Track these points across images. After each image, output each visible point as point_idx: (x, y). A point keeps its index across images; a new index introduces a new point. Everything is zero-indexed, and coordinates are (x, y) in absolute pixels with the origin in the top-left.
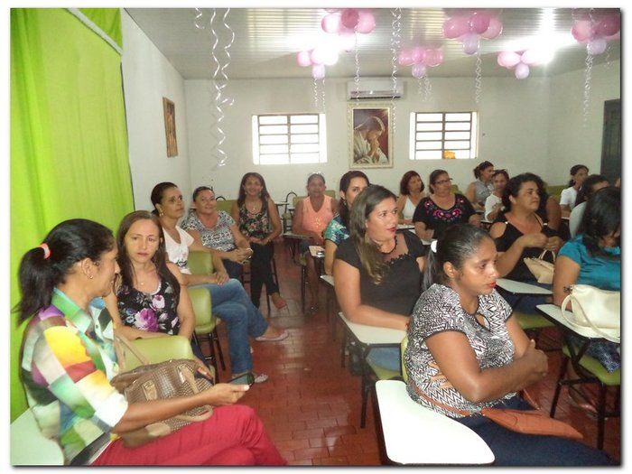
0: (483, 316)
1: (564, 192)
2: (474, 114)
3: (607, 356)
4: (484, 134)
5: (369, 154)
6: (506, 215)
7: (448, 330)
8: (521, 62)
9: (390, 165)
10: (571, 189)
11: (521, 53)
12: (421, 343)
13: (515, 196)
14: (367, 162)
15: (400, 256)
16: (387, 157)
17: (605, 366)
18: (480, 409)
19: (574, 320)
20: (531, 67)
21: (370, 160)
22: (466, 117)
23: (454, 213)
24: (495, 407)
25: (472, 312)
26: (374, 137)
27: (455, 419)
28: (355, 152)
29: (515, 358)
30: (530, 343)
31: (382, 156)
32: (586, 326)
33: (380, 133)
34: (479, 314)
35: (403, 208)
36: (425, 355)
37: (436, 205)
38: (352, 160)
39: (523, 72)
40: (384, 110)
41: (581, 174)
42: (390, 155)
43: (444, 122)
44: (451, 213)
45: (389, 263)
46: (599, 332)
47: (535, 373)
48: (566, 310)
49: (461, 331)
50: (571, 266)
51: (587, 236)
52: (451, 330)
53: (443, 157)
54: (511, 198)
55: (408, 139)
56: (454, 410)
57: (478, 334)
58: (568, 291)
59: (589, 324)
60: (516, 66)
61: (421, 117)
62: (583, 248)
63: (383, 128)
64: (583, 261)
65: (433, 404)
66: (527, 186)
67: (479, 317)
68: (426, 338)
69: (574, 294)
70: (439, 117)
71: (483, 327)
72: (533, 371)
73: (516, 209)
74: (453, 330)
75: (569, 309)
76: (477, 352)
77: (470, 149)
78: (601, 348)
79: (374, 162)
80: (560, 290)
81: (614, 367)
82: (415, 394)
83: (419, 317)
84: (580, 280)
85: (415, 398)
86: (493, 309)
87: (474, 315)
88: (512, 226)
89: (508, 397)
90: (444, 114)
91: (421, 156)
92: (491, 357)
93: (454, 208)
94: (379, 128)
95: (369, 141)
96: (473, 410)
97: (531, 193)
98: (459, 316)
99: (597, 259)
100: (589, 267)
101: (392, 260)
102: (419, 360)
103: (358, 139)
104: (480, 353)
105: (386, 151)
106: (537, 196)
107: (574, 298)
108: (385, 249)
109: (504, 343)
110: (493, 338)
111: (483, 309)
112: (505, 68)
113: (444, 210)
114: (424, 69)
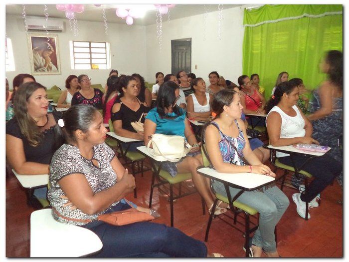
0: (97, 160)
1: (154, 86)
2: (107, 44)
3: (172, 169)
4: (114, 56)
5: (45, 66)
6: (121, 99)
7: (71, 173)
8: (129, 15)
9: (60, 73)
10: (157, 85)
11: (128, 10)
12: (55, 184)
13: (126, 88)
14: (44, 71)
15: (51, 127)
16: (57, 68)
17: (171, 174)
18: (97, 216)
19: (154, 153)
20: (134, 19)
21: (45, 69)
22: (103, 45)
23: (95, 101)
24: (106, 213)
25: (90, 158)
26: (47, 55)
27: (82, 226)
28: (35, 64)
29: (117, 181)
30: (125, 171)
31: (54, 67)
32: (159, 155)
33: (51, 53)
34: (94, 159)
35: (66, 98)
36: (60, 191)
37: (83, 97)
38: (33, 69)
39: (130, 21)
40: (53, 38)
41: (160, 77)
42: (59, 67)
43: (90, 47)
44: (93, 101)
45: (44, 133)
46: (165, 157)
47: (128, 188)
48: (150, 148)
49: (80, 173)
50: (152, 124)
51: (160, 108)
52: (73, 173)
53: (92, 68)
54: (123, 89)
55: (69, 57)
56: (80, 221)
57: (93, 172)
58: (150, 137)
59: (161, 155)
60: (126, 17)
61: (76, 44)
62: (157, 114)
63: (52, 50)
64: (157, 121)
65: (68, 220)
66: (131, 83)
67: (94, 161)
68: (58, 181)
69: (153, 139)
70: (87, 44)
71: (96, 167)
72: (127, 188)
73: (126, 95)
74: (76, 173)
75: (151, 147)
76: (92, 183)
77: (106, 64)
78: (168, 165)
79: (48, 71)
80: (147, 138)
81: (175, 174)
82: (56, 216)
83: (53, 167)
84: (157, 131)
85: (56, 219)
86: (103, 155)
87: (91, 160)
88: (124, 105)
89: (114, 205)
90: (90, 43)
91: (78, 67)
92: (101, 184)
93: (94, 97)
94: (50, 50)
95: (44, 58)
96: (92, 217)
97: (134, 86)
98: (79, 163)
99: (164, 119)
100: (160, 124)
101: (46, 130)
102: (56, 194)
103: (36, 56)
104: (94, 184)
105: (56, 64)
106: (137, 89)
107: (153, 141)
108: (40, 123)
109: (109, 174)
110: (103, 172)
111: (97, 156)
112: (120, 18)
113: (88, 100)
114: (73, 14)
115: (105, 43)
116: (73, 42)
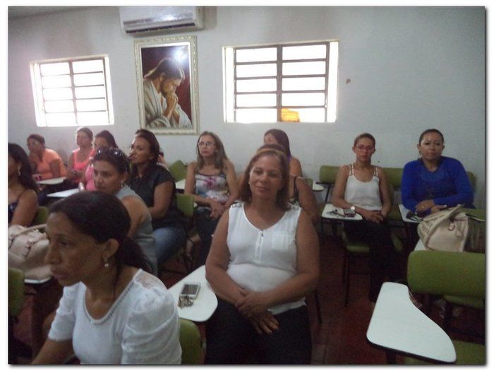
2: (333, 46)
4: (348, 81)
5: (166, 113)
14: (163, 125)
21: (167, 121)
22: (320, 51)
26: (171, 88)
28: (147, 110)
31: (183, 117)
33: (179, 82)
42: (194, 116)
43: (279, 62)
53: (280, 119)
61: (243, 55)
70: (271, 54)
77: (325, 106)
79: (172, 125)
90: (280, 48)
91: (244, 117)
103: (150, 93)
105: (187, 107)
115: (328, 44)
116: (235, 49)
